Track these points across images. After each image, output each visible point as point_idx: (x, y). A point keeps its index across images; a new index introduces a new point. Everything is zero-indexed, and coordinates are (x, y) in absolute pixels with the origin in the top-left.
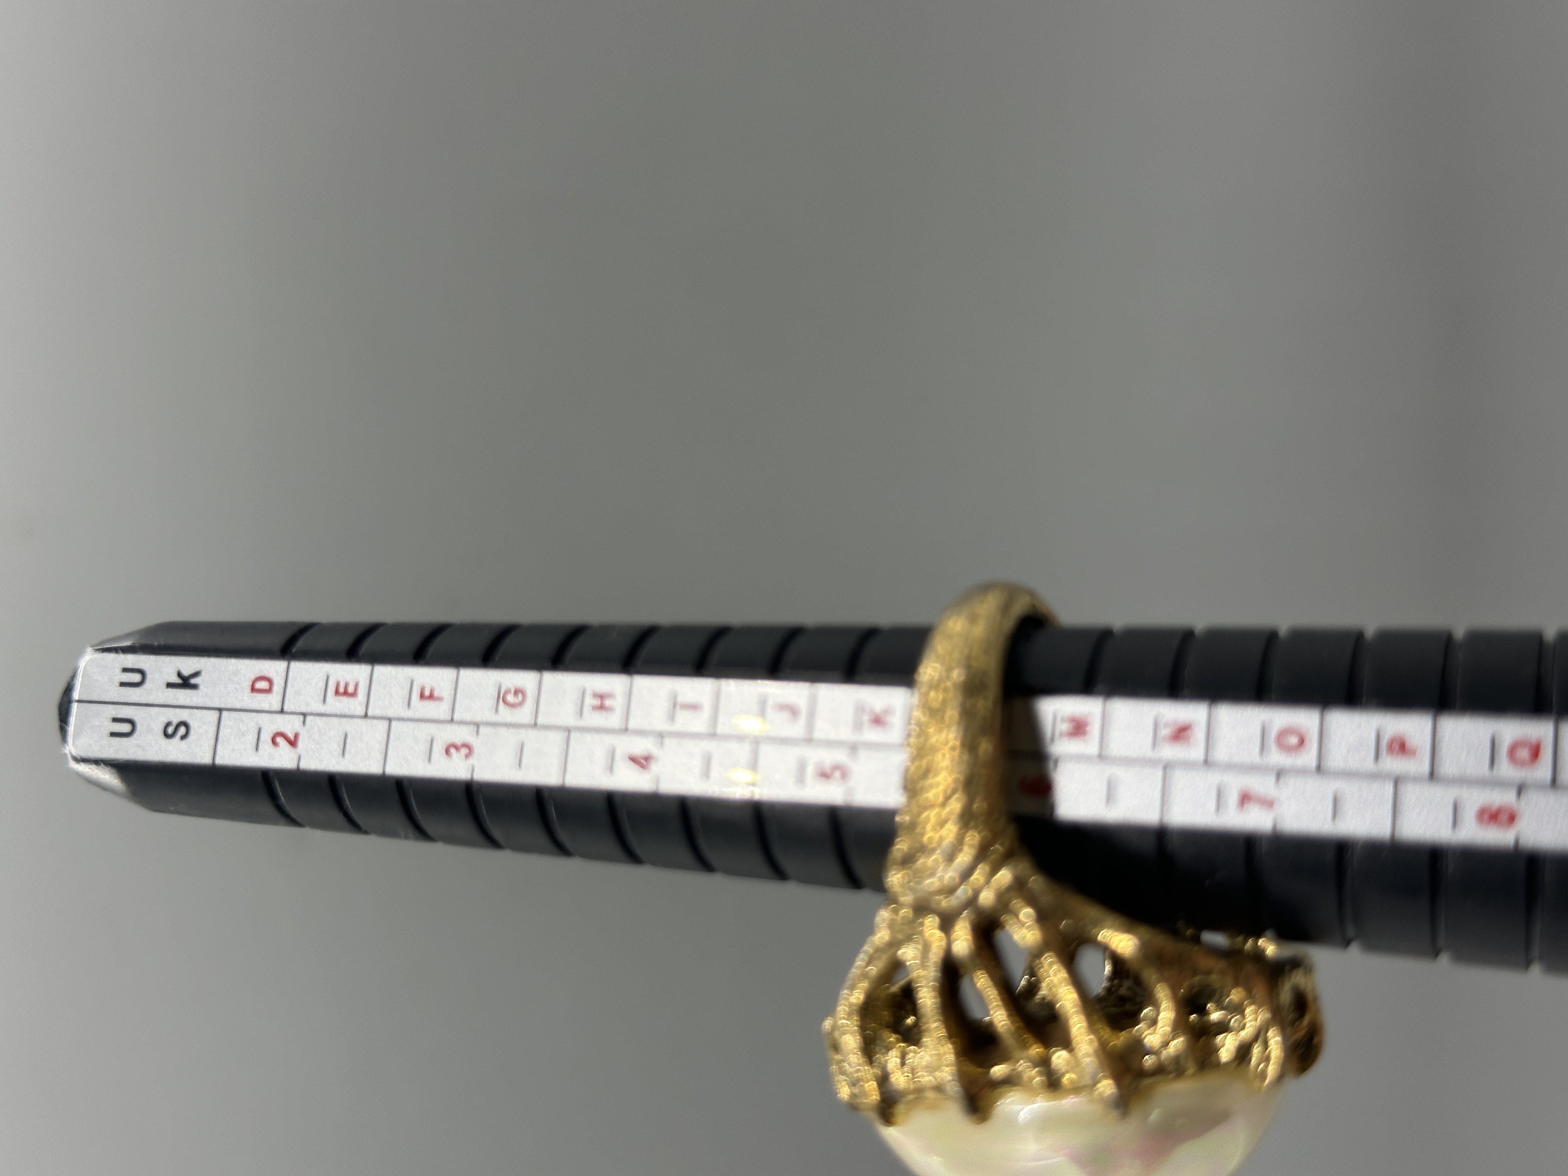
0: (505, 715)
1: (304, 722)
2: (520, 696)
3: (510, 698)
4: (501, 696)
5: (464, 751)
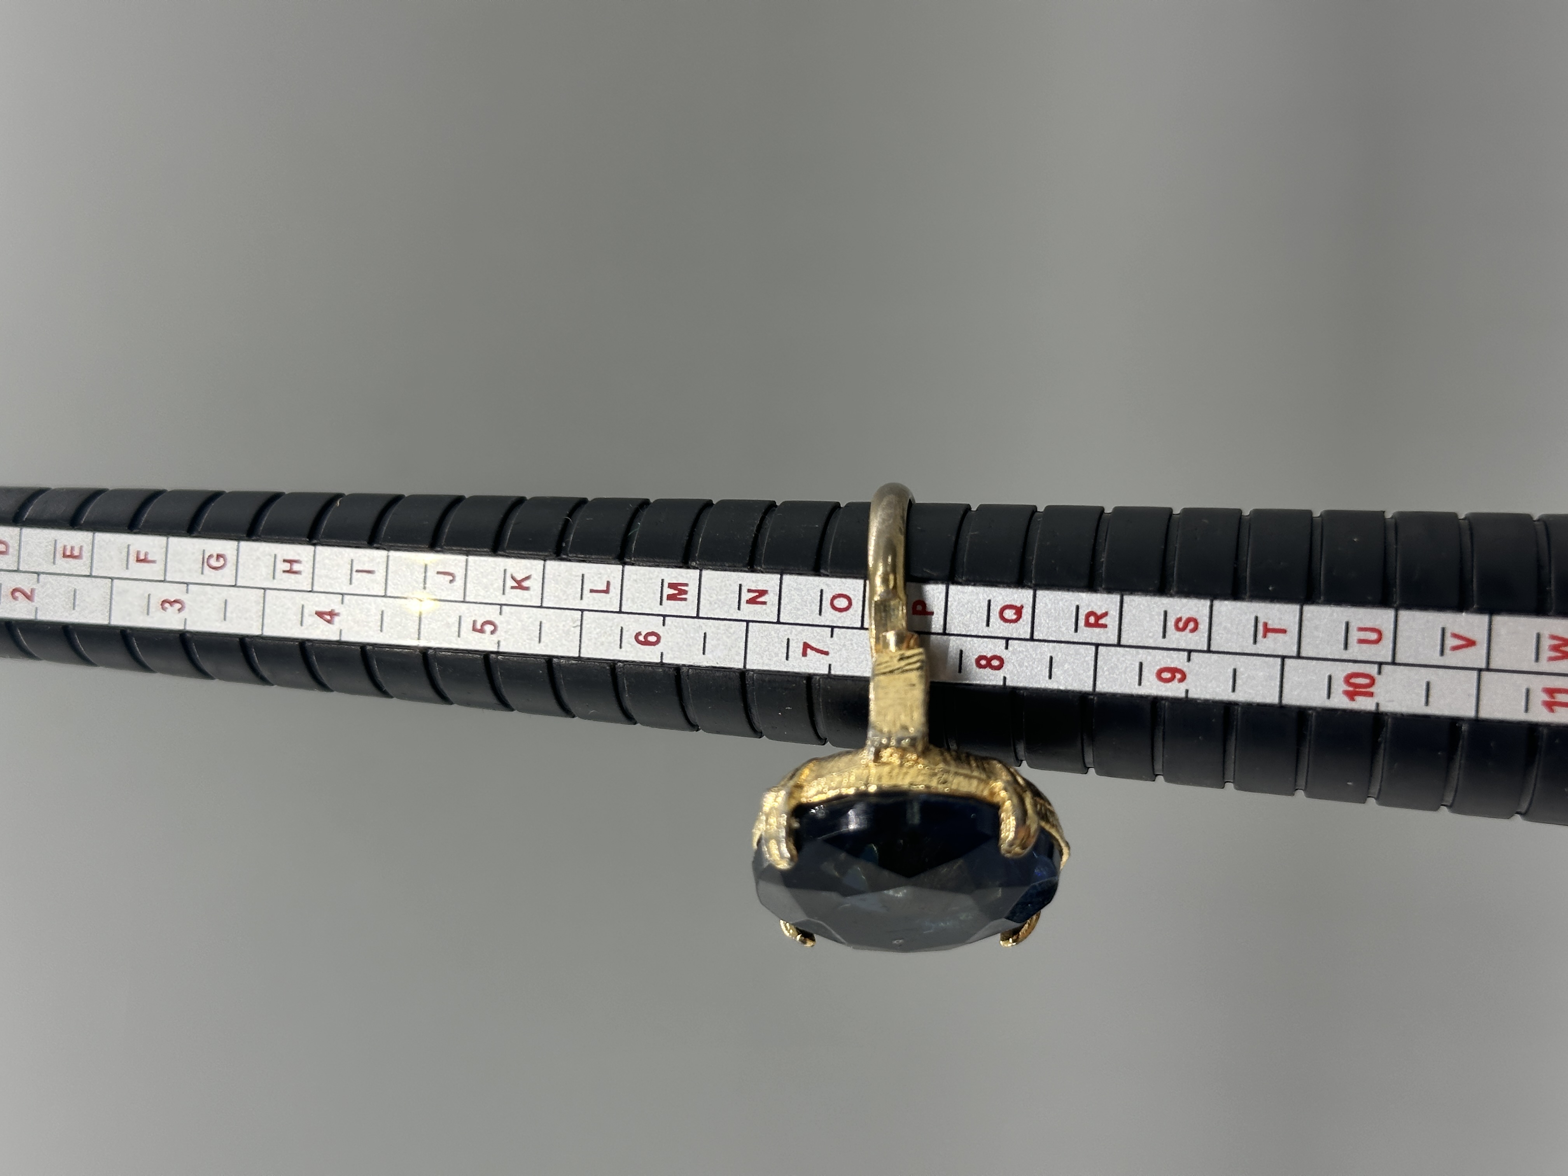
0: (210, 576)
1: (38, 581)
2: (221, 560)
3: (213, 562)
4: (206, 560)
5: (178, 606)
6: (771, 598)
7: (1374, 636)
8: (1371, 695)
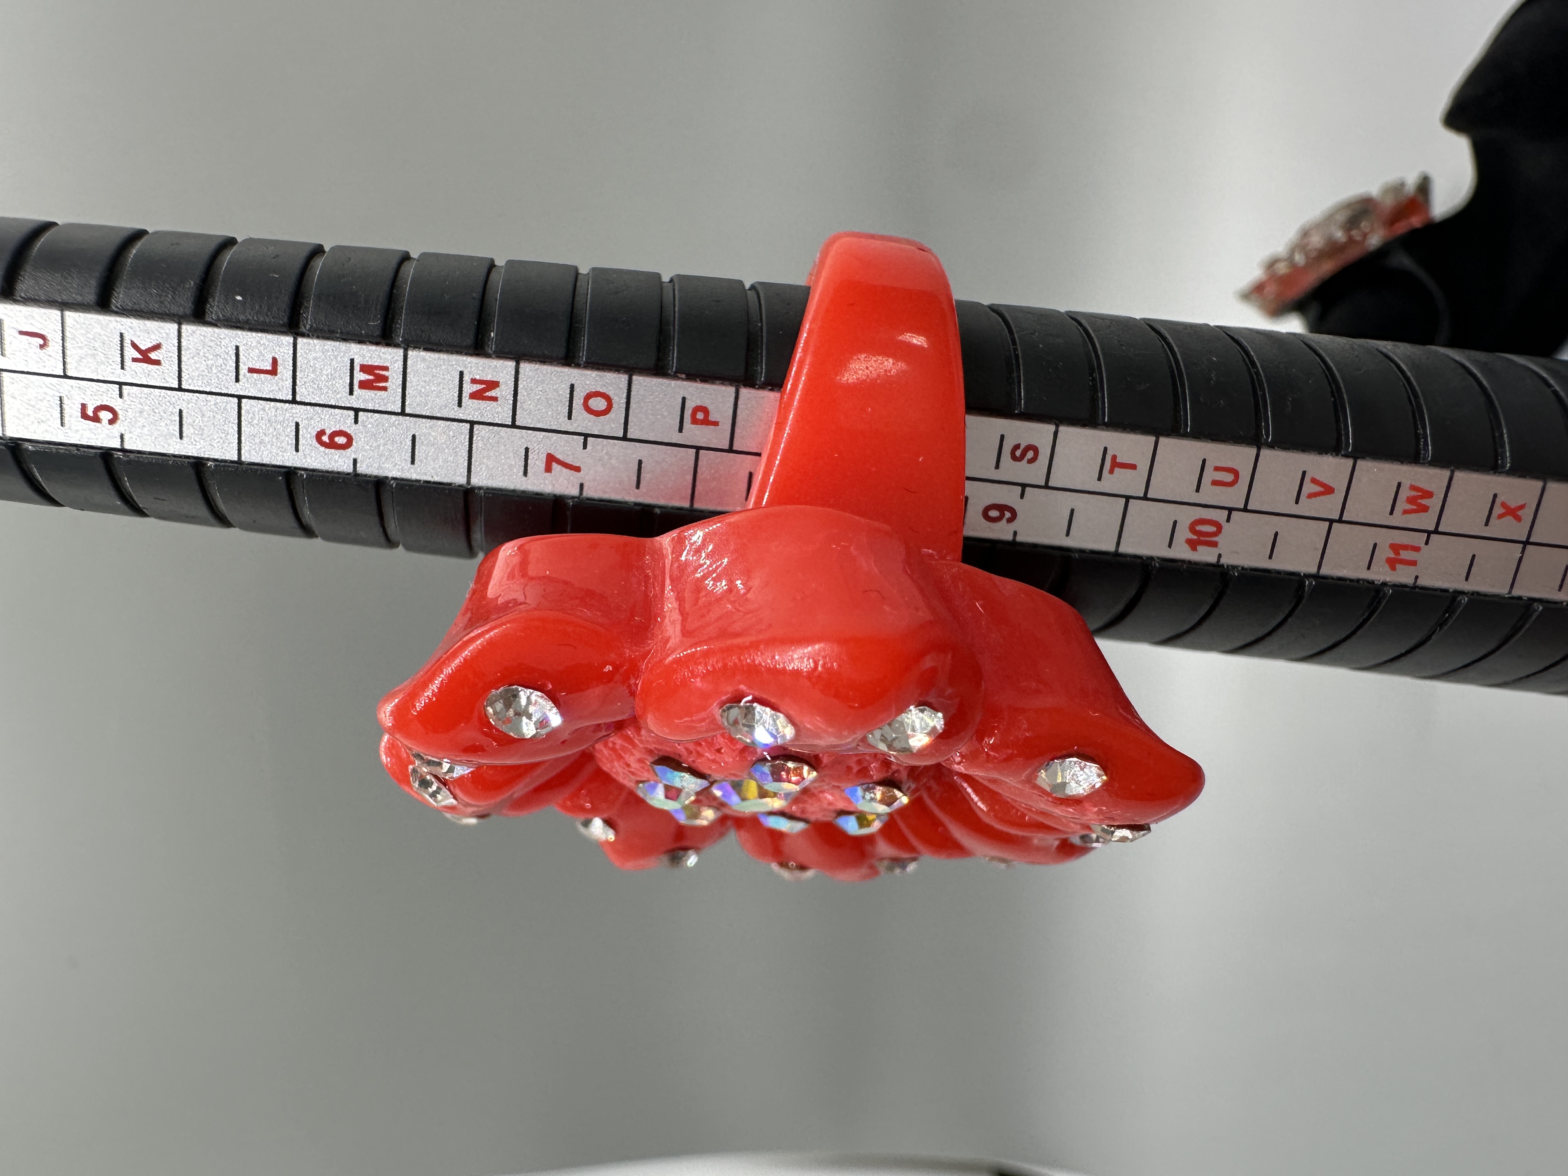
6: (504, 392)
7: (1229, 477)
8: (1214, 544)
